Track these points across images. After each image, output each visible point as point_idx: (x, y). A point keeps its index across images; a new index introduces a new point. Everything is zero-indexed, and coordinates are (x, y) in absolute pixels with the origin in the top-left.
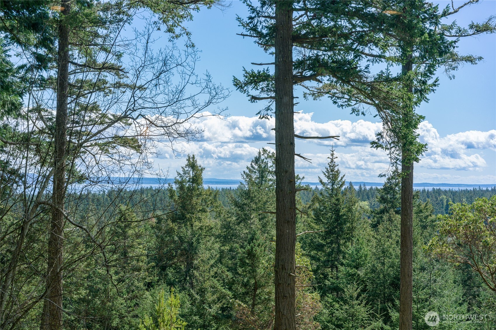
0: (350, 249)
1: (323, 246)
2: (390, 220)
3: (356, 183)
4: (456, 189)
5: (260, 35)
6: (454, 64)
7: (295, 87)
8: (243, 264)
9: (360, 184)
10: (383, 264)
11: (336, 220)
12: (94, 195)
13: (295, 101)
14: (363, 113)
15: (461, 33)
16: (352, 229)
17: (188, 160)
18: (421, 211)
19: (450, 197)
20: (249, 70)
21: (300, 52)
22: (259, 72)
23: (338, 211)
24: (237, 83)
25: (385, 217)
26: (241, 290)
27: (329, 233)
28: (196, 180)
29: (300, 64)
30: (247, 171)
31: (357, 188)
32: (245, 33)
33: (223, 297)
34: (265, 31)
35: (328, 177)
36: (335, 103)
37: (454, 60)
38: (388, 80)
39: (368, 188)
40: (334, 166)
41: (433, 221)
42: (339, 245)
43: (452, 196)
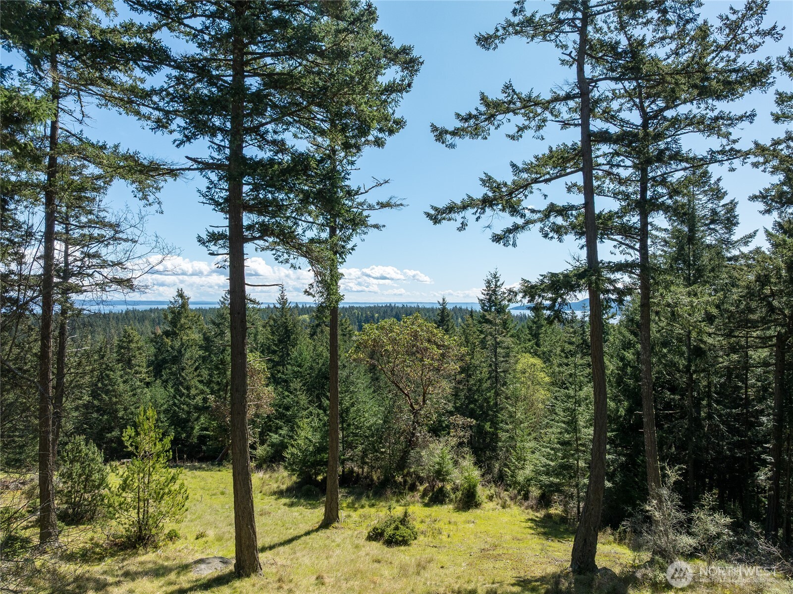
0: (294, 353)
1: (277, 351)
2: (322, 332)
3: (300, 303)
4: (363, 306)
5: (217, 204)
6: (365, 230)
7: (245, 245)
8: (217, 368)
9: (303, 303)
10: (318, 363)
11: (286, 333)
12: (114, 314)
13: (245, 257)
14: (299, 268)
15: (371, 207)
16: (296, 339)
17: (178, 292)
18: (342, 325)
20: (211, 231)
21: (249, 218)
22: (219, 233)
23: (287, 327)
24: (200, 240)
25: (319, 330)
26: (216, 387)
27: (280, 341)
28: (184, 306)
29: (250, 227)
30: (222, 300)
31: (300, 306)
32: (205, 201)
33: (202, 392)
34: (221, 201)
35: (280, 304)
36: (277, 259)
37: (366, 227)
38: (320, 242)
39: (308, 306)
40: (284, 296)
41: (350, 331)
42: (288, 350)
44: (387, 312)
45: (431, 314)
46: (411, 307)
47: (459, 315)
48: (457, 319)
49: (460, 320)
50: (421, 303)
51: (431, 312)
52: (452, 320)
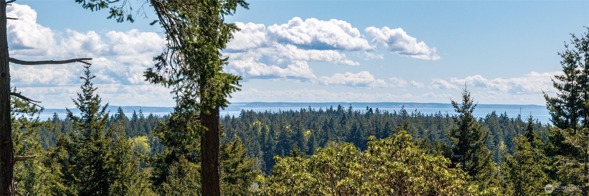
2: (181, 173)
11: (97, 177)
14: (129, 18)
16: (122, 191)
18: (227, 156)
19: (267, 124)
23: (101, 163)
25: (173, 169)
35: (82, 109)
40: (91, 91)
41: (245, 171)
43: (270, 122)
44: (331, 126)
45: (435, 132)
46: (386, 114)
47: (500, 133)
48: (496, 143)
49: (502, 146)
50: (411, 105)
51: (434, 127)
52: (484, 148)
